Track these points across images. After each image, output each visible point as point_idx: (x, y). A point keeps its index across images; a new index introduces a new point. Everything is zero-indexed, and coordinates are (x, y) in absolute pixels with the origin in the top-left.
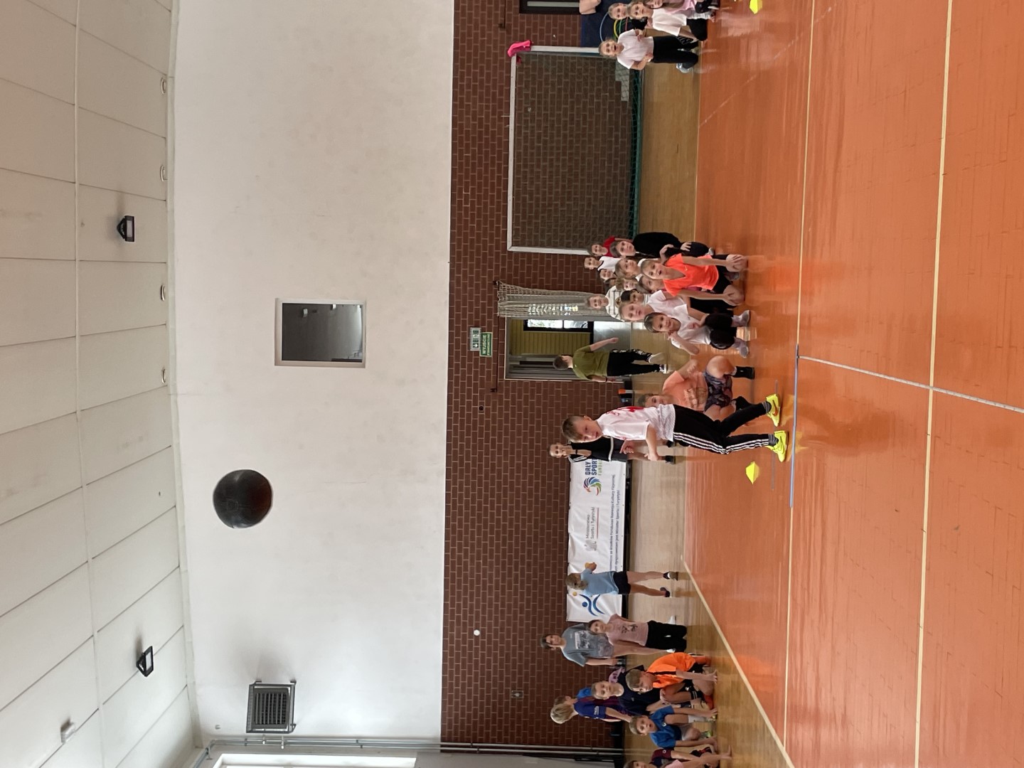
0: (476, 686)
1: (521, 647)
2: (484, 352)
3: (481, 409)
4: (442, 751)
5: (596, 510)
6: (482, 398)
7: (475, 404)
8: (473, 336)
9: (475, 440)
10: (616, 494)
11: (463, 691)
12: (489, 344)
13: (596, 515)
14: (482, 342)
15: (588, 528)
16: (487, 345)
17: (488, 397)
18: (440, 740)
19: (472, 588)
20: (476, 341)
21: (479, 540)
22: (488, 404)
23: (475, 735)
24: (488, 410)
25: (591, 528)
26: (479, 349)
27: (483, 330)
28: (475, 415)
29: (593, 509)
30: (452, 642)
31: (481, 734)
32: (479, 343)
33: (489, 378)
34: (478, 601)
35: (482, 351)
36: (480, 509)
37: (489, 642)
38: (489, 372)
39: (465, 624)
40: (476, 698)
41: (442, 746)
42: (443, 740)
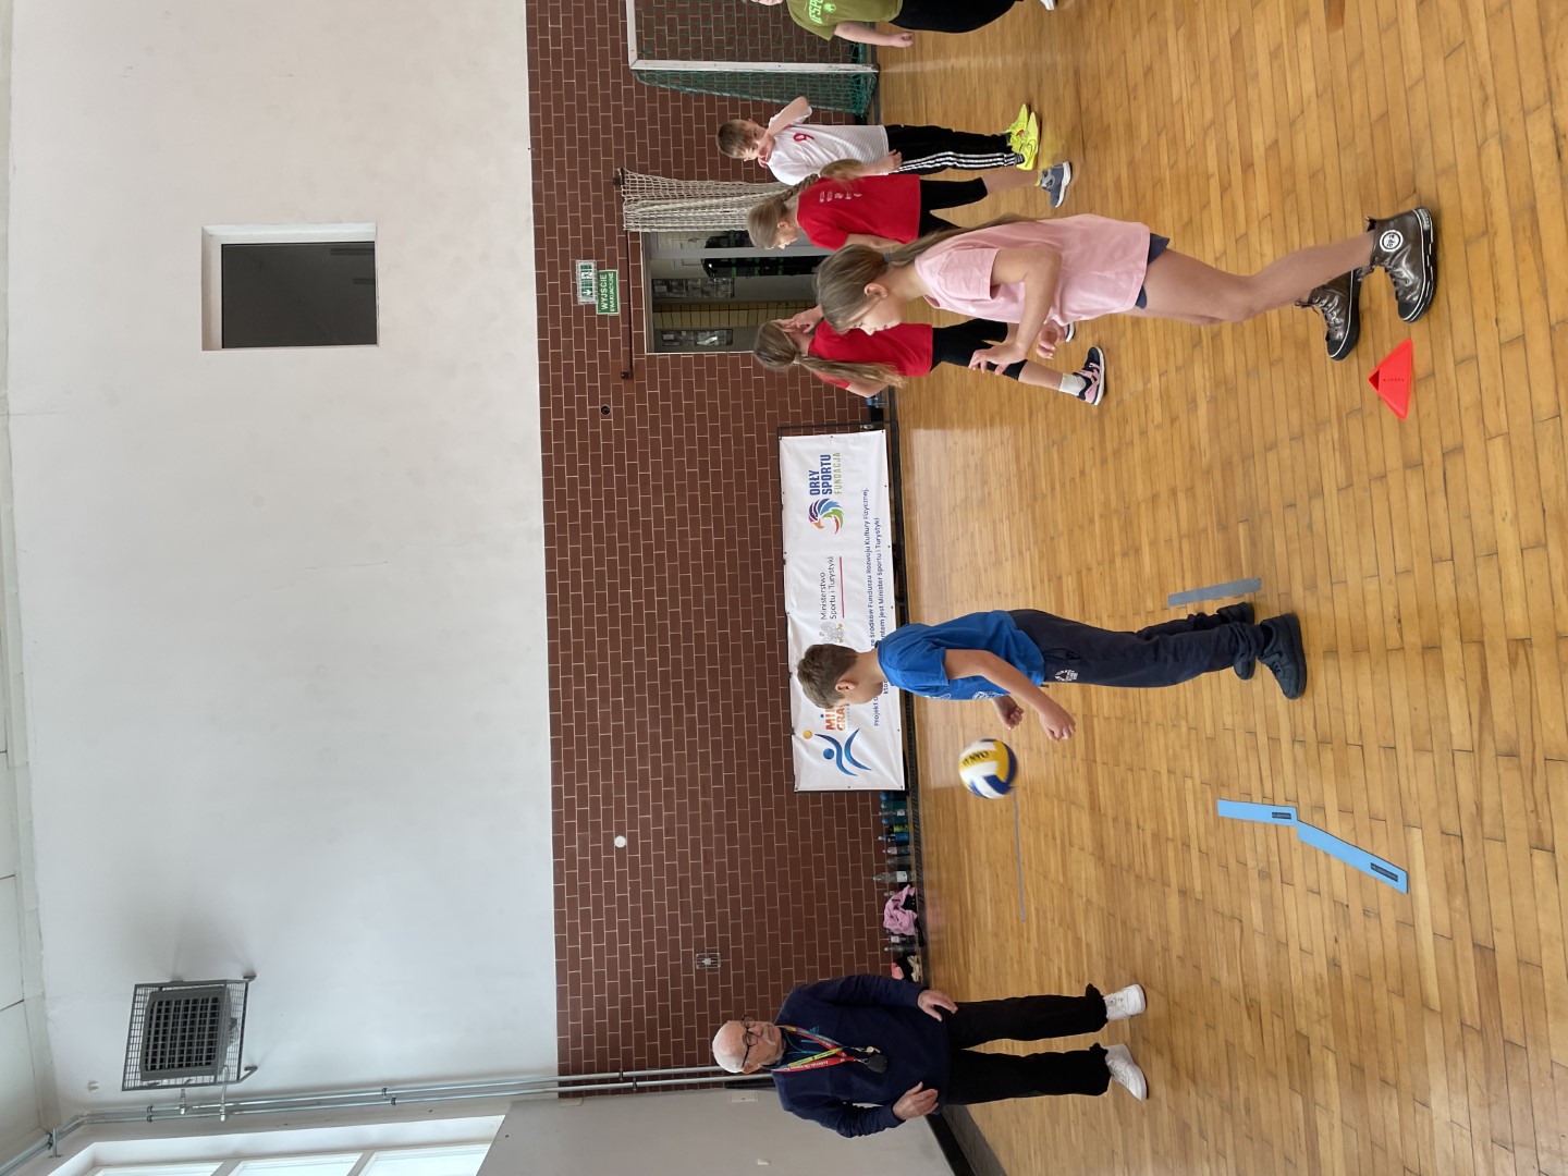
0: (624, 951)
1: (707, 862)
2: (605, 306)
3: (605, 411)
4: (563, 1095)
5: (836, 562)
6: (605, 390)
7: (593, 401)
8: (581, 275)
9: (596, 470)
10: (872, 527)
11: (599, 963)
12: (612, 291)
13: (837, 571)
14: (599, 288)
15: (824, 599)
16: (608, 293)
17: (617, 390)
18: (557, 1072)
19: (606, 752)
20: (587, 284)
21: (615, 658)
22: (617, 401)
23: (627, 1054)
24: (618, 412)
25: (829, 598)
26: (594, 300)
27: (599, 267)
28: (595, 424)
29: (831, 560)
30: (571, 865)
31: (640, 1052)
32: (593, 287)
33: (615, 353)
34: (619, 777)
35: (600, 307)
36: (613, 598)
37: (646, 859)
38: (615, 344)
39: (595, 826)
40: (625, 976)
41: (562, 1084)
42: (563, 1071)
